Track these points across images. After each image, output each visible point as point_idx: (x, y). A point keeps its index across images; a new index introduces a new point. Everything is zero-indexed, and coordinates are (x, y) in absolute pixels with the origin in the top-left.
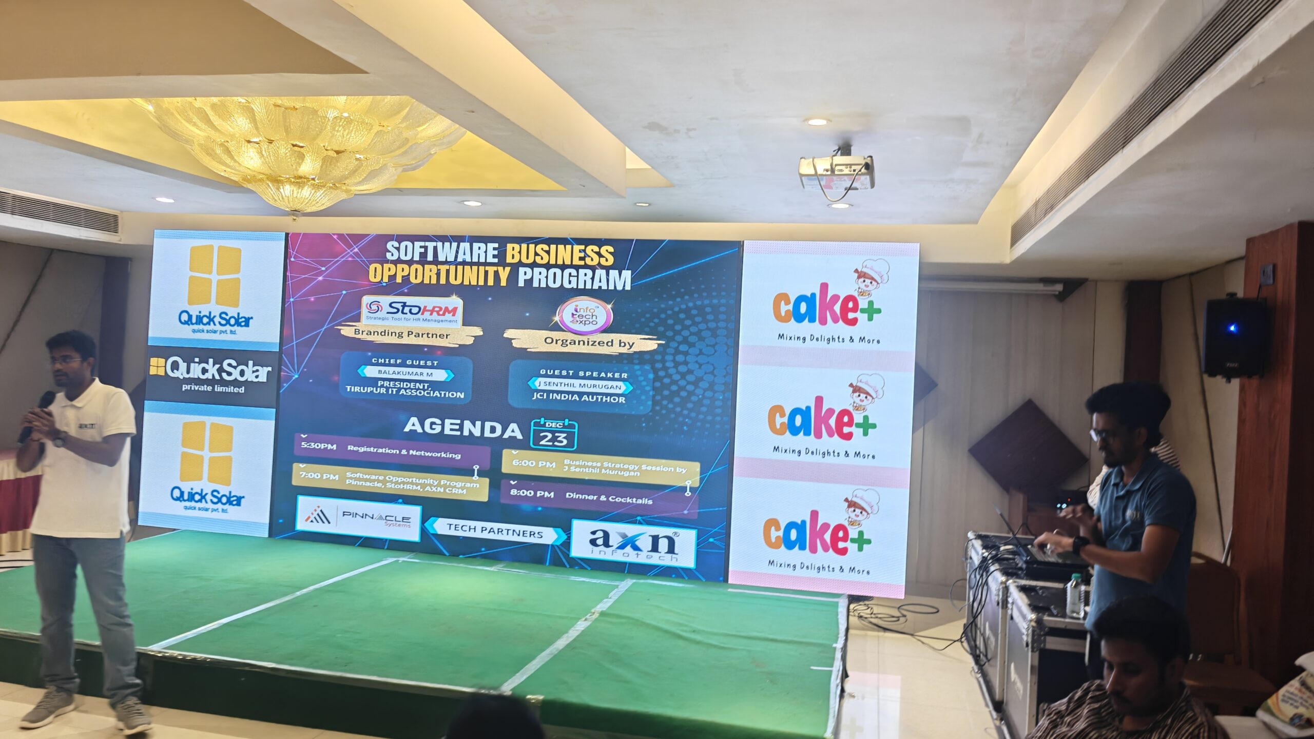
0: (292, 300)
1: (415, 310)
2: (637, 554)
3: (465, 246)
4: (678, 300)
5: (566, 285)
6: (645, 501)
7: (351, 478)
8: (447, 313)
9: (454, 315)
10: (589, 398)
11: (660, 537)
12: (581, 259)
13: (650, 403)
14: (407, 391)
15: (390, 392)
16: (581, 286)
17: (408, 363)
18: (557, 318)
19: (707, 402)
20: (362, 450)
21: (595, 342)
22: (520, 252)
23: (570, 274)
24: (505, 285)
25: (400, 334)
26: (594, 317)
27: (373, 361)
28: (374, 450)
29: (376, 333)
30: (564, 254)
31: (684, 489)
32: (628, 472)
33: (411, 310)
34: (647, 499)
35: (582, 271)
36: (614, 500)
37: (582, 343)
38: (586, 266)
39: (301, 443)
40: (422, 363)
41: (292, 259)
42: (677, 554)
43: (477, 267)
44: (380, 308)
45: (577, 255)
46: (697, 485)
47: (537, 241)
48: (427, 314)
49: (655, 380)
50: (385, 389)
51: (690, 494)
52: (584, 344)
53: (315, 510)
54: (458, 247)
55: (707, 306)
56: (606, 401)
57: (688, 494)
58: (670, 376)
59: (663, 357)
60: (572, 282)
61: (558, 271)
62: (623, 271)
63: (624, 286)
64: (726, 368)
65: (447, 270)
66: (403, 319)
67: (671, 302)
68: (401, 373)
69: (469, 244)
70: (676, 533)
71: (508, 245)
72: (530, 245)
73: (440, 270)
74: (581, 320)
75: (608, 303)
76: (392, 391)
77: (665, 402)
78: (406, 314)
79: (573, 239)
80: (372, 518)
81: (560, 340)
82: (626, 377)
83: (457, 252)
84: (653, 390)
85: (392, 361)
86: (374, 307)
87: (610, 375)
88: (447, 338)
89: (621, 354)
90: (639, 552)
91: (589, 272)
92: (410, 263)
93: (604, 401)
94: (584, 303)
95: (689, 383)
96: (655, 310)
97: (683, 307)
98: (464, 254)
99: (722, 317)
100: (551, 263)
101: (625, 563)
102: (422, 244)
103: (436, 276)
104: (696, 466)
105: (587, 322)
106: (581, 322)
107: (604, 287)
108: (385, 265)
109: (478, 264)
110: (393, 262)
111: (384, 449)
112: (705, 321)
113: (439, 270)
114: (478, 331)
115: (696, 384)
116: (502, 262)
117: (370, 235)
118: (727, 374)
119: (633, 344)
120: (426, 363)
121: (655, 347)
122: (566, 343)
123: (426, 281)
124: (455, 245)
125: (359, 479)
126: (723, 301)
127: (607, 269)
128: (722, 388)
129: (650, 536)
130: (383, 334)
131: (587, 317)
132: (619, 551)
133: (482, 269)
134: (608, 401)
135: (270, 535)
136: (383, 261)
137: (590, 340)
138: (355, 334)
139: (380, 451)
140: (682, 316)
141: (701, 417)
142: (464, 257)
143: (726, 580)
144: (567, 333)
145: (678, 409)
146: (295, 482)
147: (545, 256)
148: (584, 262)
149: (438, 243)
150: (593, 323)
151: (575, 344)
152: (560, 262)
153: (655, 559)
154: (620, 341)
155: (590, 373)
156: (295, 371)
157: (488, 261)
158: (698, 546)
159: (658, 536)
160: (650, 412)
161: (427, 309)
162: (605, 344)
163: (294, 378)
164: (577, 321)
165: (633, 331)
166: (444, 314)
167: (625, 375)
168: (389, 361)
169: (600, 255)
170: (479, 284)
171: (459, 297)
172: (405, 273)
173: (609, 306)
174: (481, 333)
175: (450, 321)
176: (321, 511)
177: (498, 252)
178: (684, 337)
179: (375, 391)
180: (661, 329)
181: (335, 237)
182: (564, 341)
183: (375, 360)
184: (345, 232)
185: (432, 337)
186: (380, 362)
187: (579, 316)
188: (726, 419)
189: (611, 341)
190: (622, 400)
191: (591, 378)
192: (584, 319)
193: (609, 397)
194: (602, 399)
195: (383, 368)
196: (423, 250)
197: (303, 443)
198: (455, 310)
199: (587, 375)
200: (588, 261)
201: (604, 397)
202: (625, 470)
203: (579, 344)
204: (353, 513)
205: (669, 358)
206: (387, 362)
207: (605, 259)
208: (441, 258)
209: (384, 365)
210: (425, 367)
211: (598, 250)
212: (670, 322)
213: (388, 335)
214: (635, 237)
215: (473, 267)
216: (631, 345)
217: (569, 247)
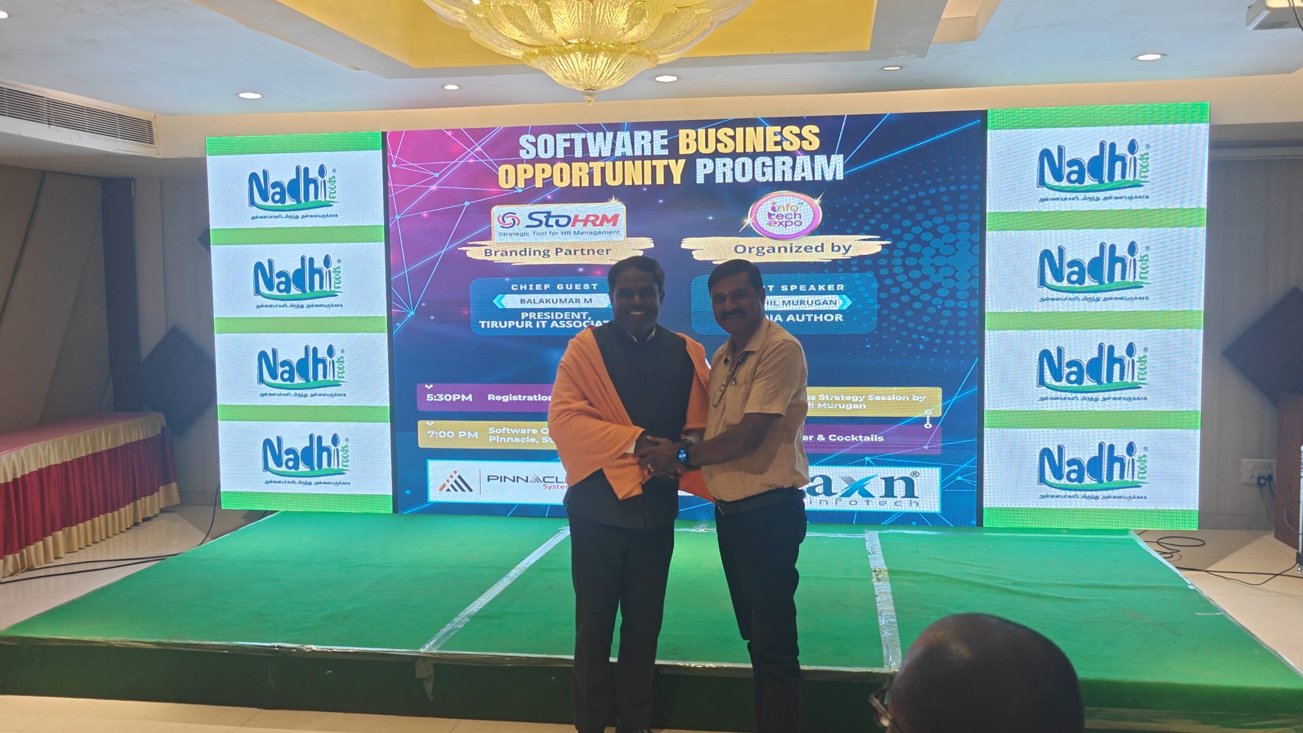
0: (397, 217)
1: (563, 221)
2: (868, 501)
3: (624, 136)
4: (906, 188)
5: (759, 178)
6: (874, 438)
7: (495, 435)
8: (605, 223)
9: (614, 224)
10: (795, 319)
11: (895, 478)
12: (777, 143)
13: (875, 319)
14: (561, 322)
15: (538, 326)
16: (779, 178)
17: (558, 287)
18: (748, 221)
19: (947, 313)
20: (506, 399)
21: (800, 247)
22: (696, 140)
23: (763, 164)
24: (679, 182)
25: (546, 252)
26: (797, 216)
27: (513, 288)
28: (522, 398)
29: (514, 253)
30: (754, 138)
31: (923, 420)
32: (851, 405)
33: (557, 223)
34: (876, 436)
35: (779, 160)
36: (835, 440)
37: (783, 250)
38: (784, 153)
39: (426, 396)
40: (577, 287)
41: (394, 165)
42: (918, 498)
43: (641, 162)
44: (517, 222)
45: (771, 139)
46: (939, 414)
47: (719, 124)
48: (579, 225)
49: (880, 290)
50: (531, 323)
51: (931, 426)
52: (786, 251)
53: (452, 477)
54: (615, 138)
55: (943, 194)
56: (818, 320)
57: (928, 425)
58: (898, 284)
59: (889, 262)
60: (766, 174)
61: (748, 161)
62: (833, 156)
63: (835, 175)
64: (970, 271)
65: (601, 168)
66: (548, 233)
67: (896, 193)
68: (551, 301)
69: (628, 133)
70: (914, 474)
71: (680, 131)
72: (709, 130)
73: (592, 168)
74: (780, 221)
75: (816, 197)
76: (541, 324)
77: (894, 317)
78: (552, 226)
79: (766, 119)
80: (527, 481)
81: (754, 247)
82: (842, 289)
83: (614, 144)
84: (878, 303)
85: (538, 287)
86: (509, 220)
87: (821, 288)
88: (607, 254)
89: (835, 261)
90: (870, 499)
91: (788, 160)
92: (552, 161)
93: (815, 320)
94: (785, 200)
95: (924, 291)
96: (877, 203)
97: (913, 197)
98: (624, 146)
99: (963, 207)
100: (737, 151)
101: (853, 513)
102: (567, 136)
103: (587, 176)
104: (938, 392)
105: (788, 224)
106: (781, 223)
107: (809, 178)
108: (519, 166)
109: (643, 158)
110: (529, 161)
111: (535, 396)
112: (942, 214)
113: (590, 168)
114: (647, 243)
115: (933, 292)
116: (674, 154)
117: (495, 128)
118: (973, 277)
119: (850, 246)
120: (582, 287)
121: (879, 249)
122: (763, 251)
123: (576, 184)
124: (610, 135)
125: (506, 435)
126: (964, 187)
127: (812, 154)
128: (967, 294)
129: (882, 478)
130: (523, 253)
131: (789, 216)
132: (843, 499)
133: (647, 163)
134: (821, 320)
135: (395, 510)
136: (516, 161)
137: (793, 246)
138: (486, 255)
139: (530, 398)
140: (911, 208)
141: (941, 332)
142: (624, 150)
143: (980, 523)
144: (763, 238)
145: (911, 325)
146: (422, 444)
147: (730, 142)
148: (780, 147)
149: (587, 134)
150: (797, 223)
151: (774, 251)
152: (749, 149)
153: (890, 506)
154: (833, 244)
155: (796, 287)
156: (410, 308)
157: (655, 153)
158: (942, 486)
159: (893, 477)
160: (875, 330)
161: (579, 219)
162: (814, 249)
163: (409, 315)
164: (776, 223)
165: (849, 231)
166: (601, 224)
167: (841, 287)
168: (534, 287)
169: (801, 137)
170: (645, 184)
171: (620, 200)
172: (547, 175)
173: (817, 202)
174: (652, 246)
175: (611, 233)
176: (459, 477)
177: (668, 141)
178: (914, 235)
179: (517, 326)
180: (885, 226)
181: (449, 133)
182: (760, 249)
183: (515, 287)
184: (461, 126)
185: (588, 254)
186: (521, 289)
187: (777, 216)
188: (972, 333)
189: (820, 245)
190: (839, 317)
191: (797, 292)
192: (784, 219)
193: (821, 315)
194: (812, 318)
195: (526, 297)
196: (568, 144)
197: (428, 396)
198: (615, 218)
199: (792, 290)
200: (786, 146)
201: (815, 316)
202: (846, 402)
203: (779, 251)
204: (501, 477)
205: (897, 261)
206: (531, 288)
207: (808, 142)
208: (593, 153)
209: (528, 292)
210: (582, 291)
211: (799, 132)
212: (897, 217)
213: (530, 254)
214: (846, 113)
215: (636, 162)
216: (847, 248)
217: (760, 129)
